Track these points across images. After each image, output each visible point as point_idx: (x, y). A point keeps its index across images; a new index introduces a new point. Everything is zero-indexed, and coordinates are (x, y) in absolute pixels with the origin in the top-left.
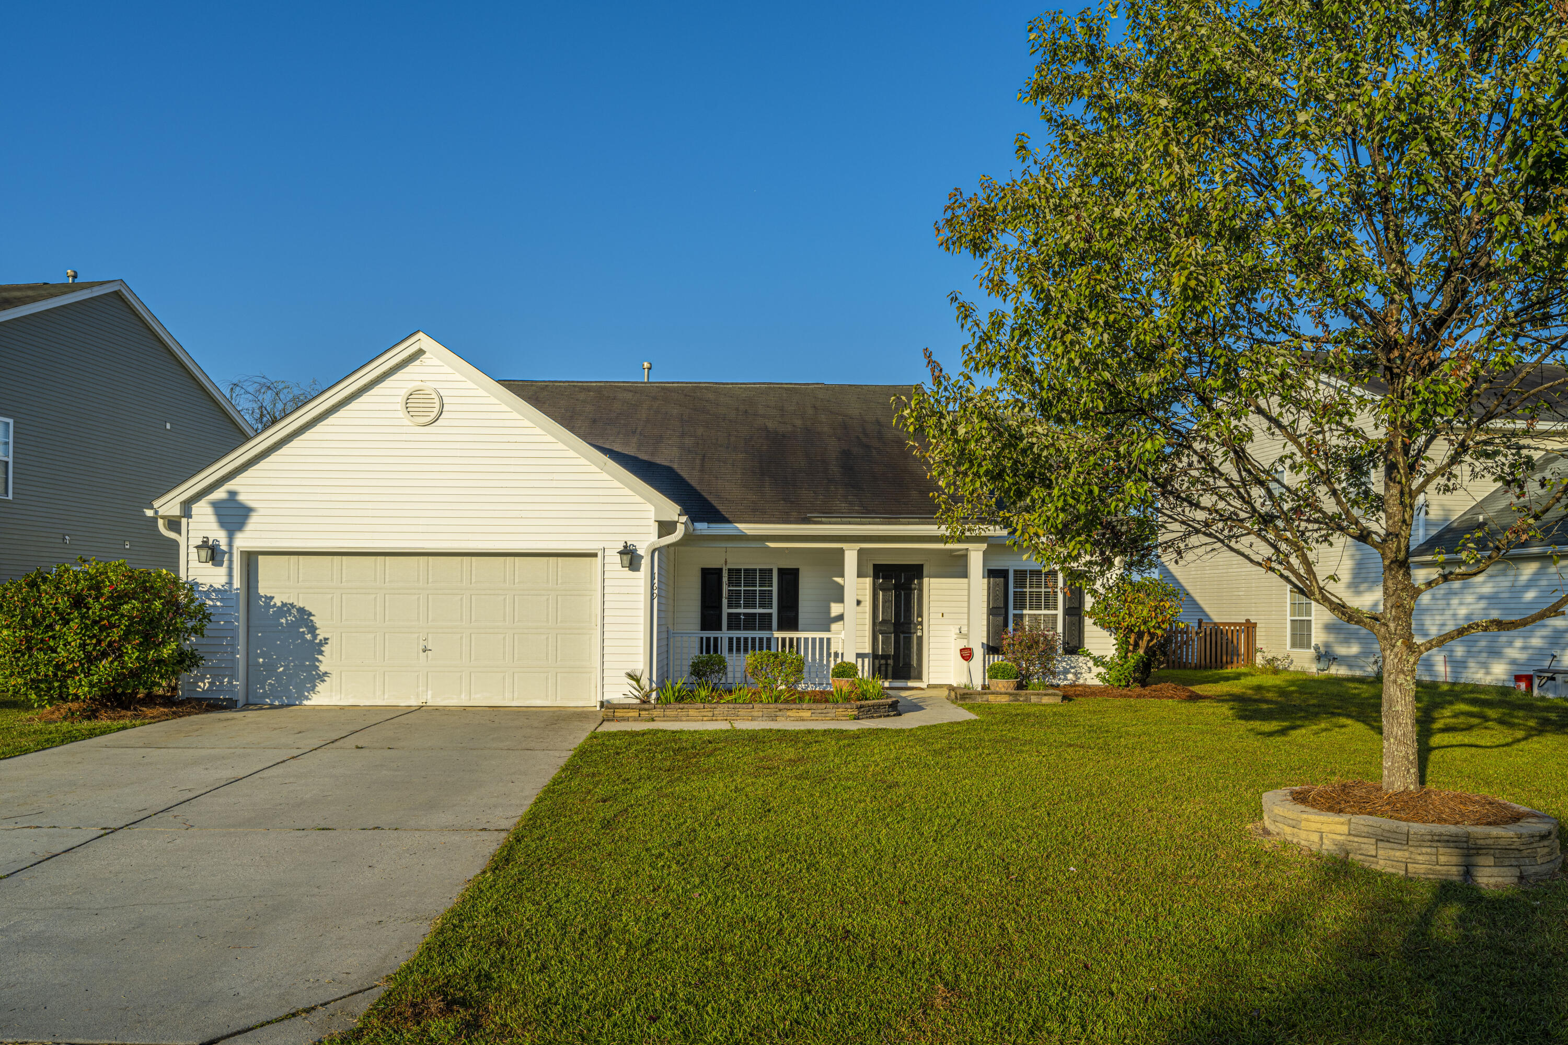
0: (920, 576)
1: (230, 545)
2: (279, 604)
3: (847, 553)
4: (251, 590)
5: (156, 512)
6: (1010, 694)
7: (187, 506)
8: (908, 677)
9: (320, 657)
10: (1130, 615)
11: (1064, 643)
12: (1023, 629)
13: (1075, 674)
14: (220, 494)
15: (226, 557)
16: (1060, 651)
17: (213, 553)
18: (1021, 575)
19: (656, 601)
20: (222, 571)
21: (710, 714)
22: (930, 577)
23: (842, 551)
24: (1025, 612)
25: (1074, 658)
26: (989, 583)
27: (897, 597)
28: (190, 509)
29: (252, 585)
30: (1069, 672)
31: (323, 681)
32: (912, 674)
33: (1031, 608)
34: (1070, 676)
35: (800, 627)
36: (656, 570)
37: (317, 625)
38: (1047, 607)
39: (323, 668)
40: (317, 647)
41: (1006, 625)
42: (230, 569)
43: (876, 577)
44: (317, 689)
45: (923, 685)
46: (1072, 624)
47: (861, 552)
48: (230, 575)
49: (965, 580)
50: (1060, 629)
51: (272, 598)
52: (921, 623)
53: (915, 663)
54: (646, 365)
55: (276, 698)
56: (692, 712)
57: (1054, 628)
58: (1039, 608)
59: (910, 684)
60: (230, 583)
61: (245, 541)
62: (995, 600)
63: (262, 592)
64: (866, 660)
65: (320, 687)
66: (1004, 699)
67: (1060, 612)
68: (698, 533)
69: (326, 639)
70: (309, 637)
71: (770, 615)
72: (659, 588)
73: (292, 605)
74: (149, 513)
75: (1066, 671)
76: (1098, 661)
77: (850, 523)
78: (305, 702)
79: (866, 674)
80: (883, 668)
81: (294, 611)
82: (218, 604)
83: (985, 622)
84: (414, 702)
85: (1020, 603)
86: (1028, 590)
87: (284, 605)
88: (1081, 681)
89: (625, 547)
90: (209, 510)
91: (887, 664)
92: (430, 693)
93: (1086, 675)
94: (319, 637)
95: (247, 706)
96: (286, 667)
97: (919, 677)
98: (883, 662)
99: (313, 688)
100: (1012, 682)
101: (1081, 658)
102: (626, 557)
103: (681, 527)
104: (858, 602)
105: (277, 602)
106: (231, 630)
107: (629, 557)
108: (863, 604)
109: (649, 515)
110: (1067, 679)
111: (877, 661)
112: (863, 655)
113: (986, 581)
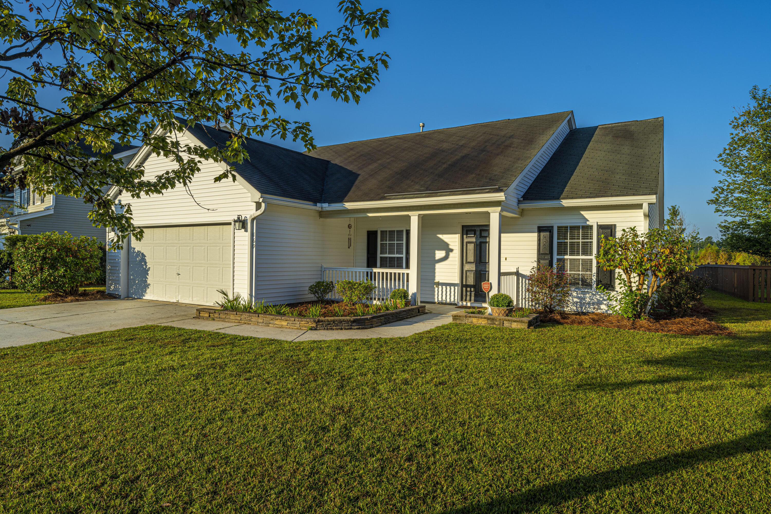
3: (412, 217)
4: (129, 245)
9: (147, 276)
11: (598, 280)
16: (594, 287)
18: (563, 230)
19: (254, 249)
21: (239, 318)
23: (409, 217)
24: (566, 257)
25: (606, 293)
26: (539, 237)
27: (478, 247)
29: (130, 243)
30: (602, 303)
31: (149, 288)
33: (571, 254)
34: (603, 307)
36: (255, 231)
37: (147, 261)
38: (585, 253)
39: (148, 282)
40: (146, 272)
41: (551, 266)
44: (147, 291)
47: (422, 217)
50: (594, 271)
51: (134, 249)
54: (421, 124)
55: (136, 295)
56: (232, 317)
57: (590, 269)
58: (578, 254)
62: (543, 248)
63: (133, 246)
64: (456, 288)
65: (148, 291)
67: (594, 257)
68: (324, 209)
69: (149, 268)
70: (144, 267)
71: (402, 258)
72: (257, 241)
73: (140, 251)
75: (600, 303)
78: (144, 298)
79: (456, 298)
80: (469, 294)
81: (141, 255)
84: (175, 301)
85: (562, 250)
86: (569, 241)
87: (138, 251)
89: (239, 218)
91: (471, 291)
92: (179, 296)
95: (128, 297)
96: (138, 280)
98: (468, 289)
99: (145, 291)
102: (237, 224)
103: (263, 205)
104: (452, 250)
105: (136, 250)
106: (119, 263)
107: (241, 224)
108: (454, 252)
109: (249, 199)
110: (600, 309)
111: (464, 289)
112: (454, 285)
113: (536, 235)
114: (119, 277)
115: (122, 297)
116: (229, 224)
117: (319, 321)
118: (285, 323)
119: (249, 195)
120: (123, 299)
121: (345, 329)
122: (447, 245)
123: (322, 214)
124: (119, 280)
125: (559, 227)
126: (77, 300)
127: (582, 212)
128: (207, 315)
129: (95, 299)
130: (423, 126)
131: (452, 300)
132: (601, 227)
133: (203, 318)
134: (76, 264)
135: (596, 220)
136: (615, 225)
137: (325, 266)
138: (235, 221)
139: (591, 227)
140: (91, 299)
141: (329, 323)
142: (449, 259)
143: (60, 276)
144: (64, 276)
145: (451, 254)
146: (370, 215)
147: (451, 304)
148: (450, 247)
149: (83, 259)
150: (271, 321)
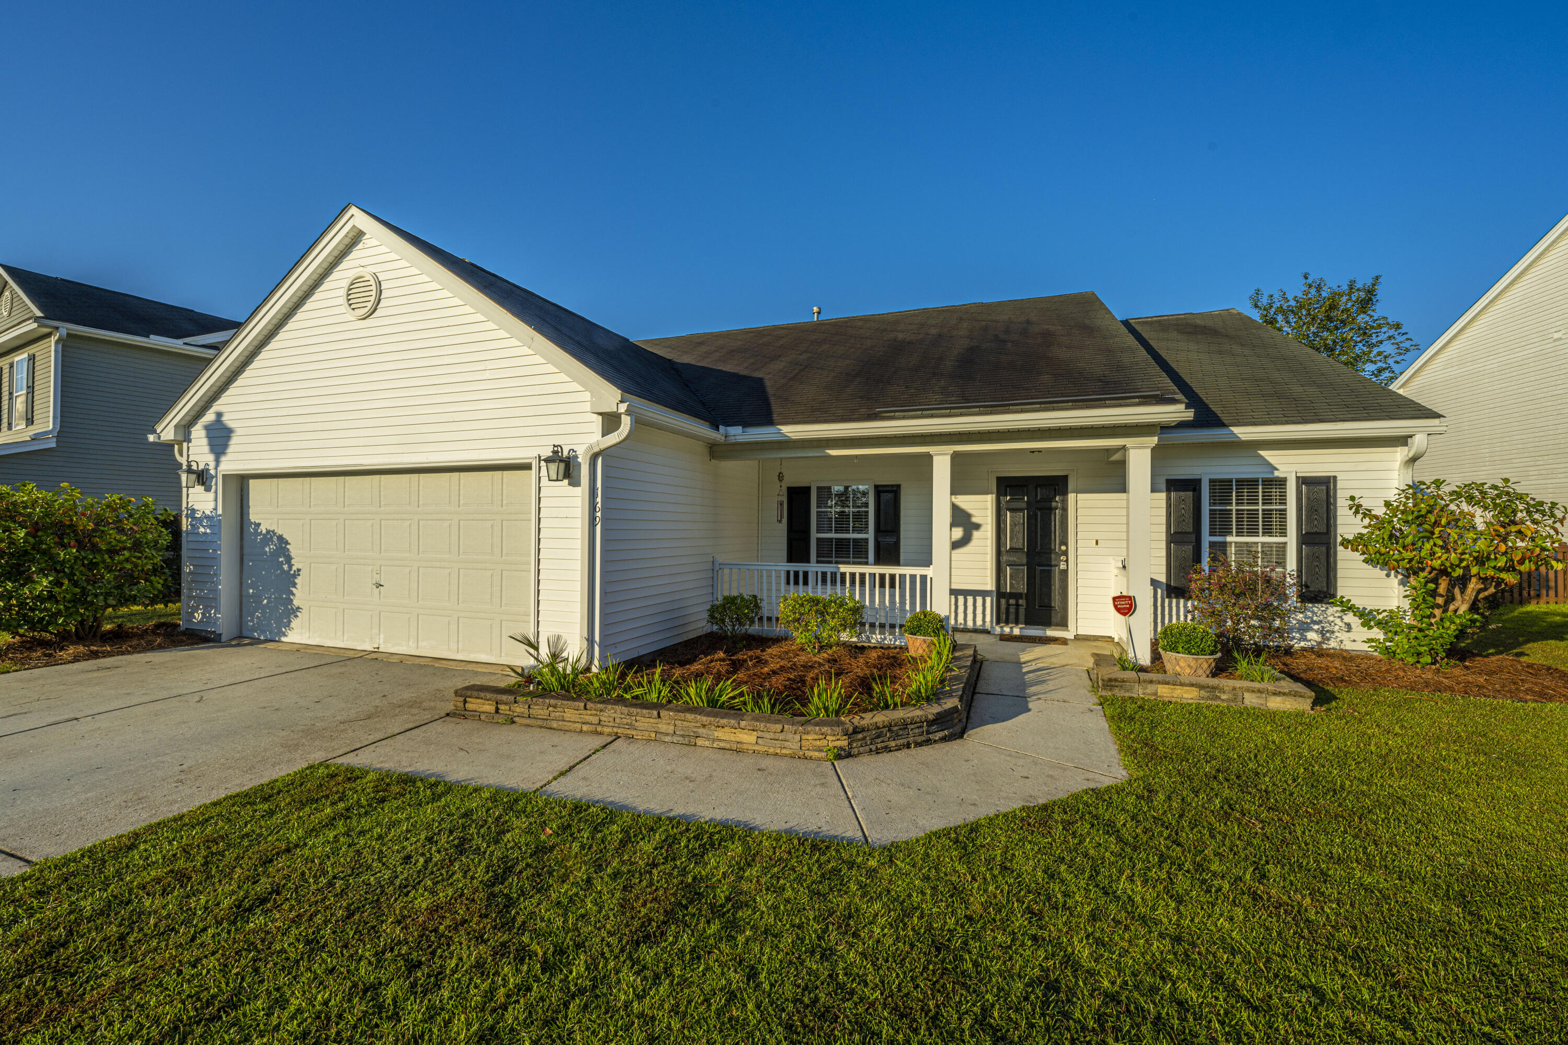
0: (1065, 493)
1: (216, 468)
2: (264, 531)
3: (935, 458)
4: (245, 516)
5: (159, 437)
6: (1201, 687)
7: (185, 429)
8: (1048, 623)
9: (294, 590)
10: (1445, 548)
11: (1300, 584)
12: (1226, 564)
13: (1322, 632)
14: (209, 417)
15: (214, 480)
16: (1293, 599)
17: (202, 478)
18: (1222, 488)
19: (598, 528)
20: (211, 495)
21: (595, 720)
22: (1077, 491)
23: (929, 457)
24: (1229, 539)
25: (1318, 608)
26: (1168, 499)
27: (1032, 519)
28: (189, 433)
29: (245, 511)
30: (1310, 629)
31: (296, 616)
32: (1054, 620)
33: (1239, 534)
34: (1312, 635)
35: (902, 557)
36: (599, 484)
37: (292, 554)
38: (1268, 532)
39: (296, 602)
40: (289, 579)
41: (1197, 559)
42: (216, 492)
43: (1000, 494)
44: (292, 625)
45: (1069, 635)
46: (1313, 557)
47: (955, 457)
48: (216, 500)
49: (1123, 496)
50: (1292, 564)
51: (259, 524)
52: (1066, 553)
53: (1056, 602)
55: (263, 632)
56: (570, 714)
57: (1282, 563)
58: (1253, 532)
59: (1051, 633)
60: (215, 509)
61: (231, 464)
62: (1178, 523)
63: (253, 517)
64: (988, 600)
65: (295, 623)
66: (1189, 695)
67: (1291, 539)
68: (732, 440)
69: (299, 570)
70: (286, 567)
71: (866, 541)
72: (604, 509)
73: (273, 531)
74: (151, 438)
75: (1304, 628)
76: (1367, 617)
77: (932, 416)
78: (284, 639)
79: (988, 619)
80: (1012, 610)
81: (275, 539)
82: (208, 531)
83: (1164, 553)
84: (368, 647)
85: (1221, 524)
86: (1234, 508)
87: (268, 532)
88: (1333, 644)
89: (555, 452)
90: (203, 433)
91: (1017, 605)
92: (382, 636)
93: (1343, 636)
94: (294, 568)
95: (241, 637)
96: (269, 598)
97: (1064, 624)
98: (1012, 601)
99: (288, 625)
100: (1206, 662)
101: (1332, 610)
102: (553, 467)
103: (626, 421)
104: (977, 527)
105: (263, 529)
106: (216, 558)
107: (562, 466)
108: (982, 529)
109: (587, 407)
110: (1305, 639)
111: (1003, 601)
112: (984, 594)
113: (1163, 495)
114: (216, 591)
115: (224, 639)
116: (528, 467)
117: (856, 731)
118: (748, 738)
119: (587, 396)
120: (228, 645)
121: (918, 745)
122: (969, 516)
123: (715, 451)
124: (216, 599)
125: (1211, 481)
126: (94, 655)
127: (1262, 453)
128: (489, 708)
129: (150, 648)
130: (819, 313)
131: (979, 622)
132: (1303, 481)
133: (477, 716)
134: (92, 565)
135: (1294, 468)
136: (1335, 478)
137: (720, 559)
138: (548, 460)
139: (1282, 482)
140: (136, 650)
141: (879, 732)
142: (974, 542)
143: (39, 597)
144: (51, 597)
145: (976, 534)
146: (833, 452)
147: (975, 631)
148: (974, 520)
149: (113, 552)
150: (701, 731)
